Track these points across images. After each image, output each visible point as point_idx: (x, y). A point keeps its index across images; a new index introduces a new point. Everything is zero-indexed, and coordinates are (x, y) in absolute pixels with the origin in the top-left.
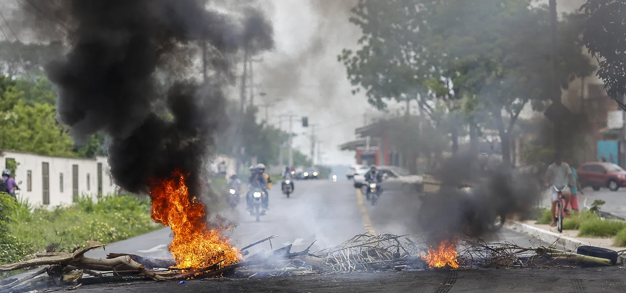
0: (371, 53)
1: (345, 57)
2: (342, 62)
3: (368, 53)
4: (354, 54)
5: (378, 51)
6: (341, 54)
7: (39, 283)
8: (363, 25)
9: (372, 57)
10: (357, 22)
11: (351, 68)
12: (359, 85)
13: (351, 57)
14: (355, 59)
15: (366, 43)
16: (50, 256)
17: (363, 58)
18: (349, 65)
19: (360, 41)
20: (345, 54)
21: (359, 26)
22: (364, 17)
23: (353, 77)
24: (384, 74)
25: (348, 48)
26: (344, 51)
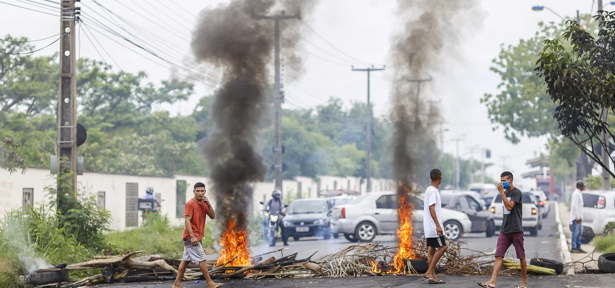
0: (508, 96)
1: (486, 100)
2: (484, 104)
3: (505, 97)
4: (494, 98)
5: (513, 95)
6: (484, 98)
7: (95, 280)
8: (501, 73)
9: (509, 100)
10: (496, 71)
11: (491, 110)
12: (498, 124)
13: (491, 100)
14: (495, 102)
15: (504, 88)
16: (105, 258)
17: (501, 100)
18: (490, 106)
19: (499, 86)
20: (486, 97)
21: (498, 74)
22: (503, 66)
23: (493, 117)
24: (519, 114)
25: (488, 93)
26: (486, 95)
